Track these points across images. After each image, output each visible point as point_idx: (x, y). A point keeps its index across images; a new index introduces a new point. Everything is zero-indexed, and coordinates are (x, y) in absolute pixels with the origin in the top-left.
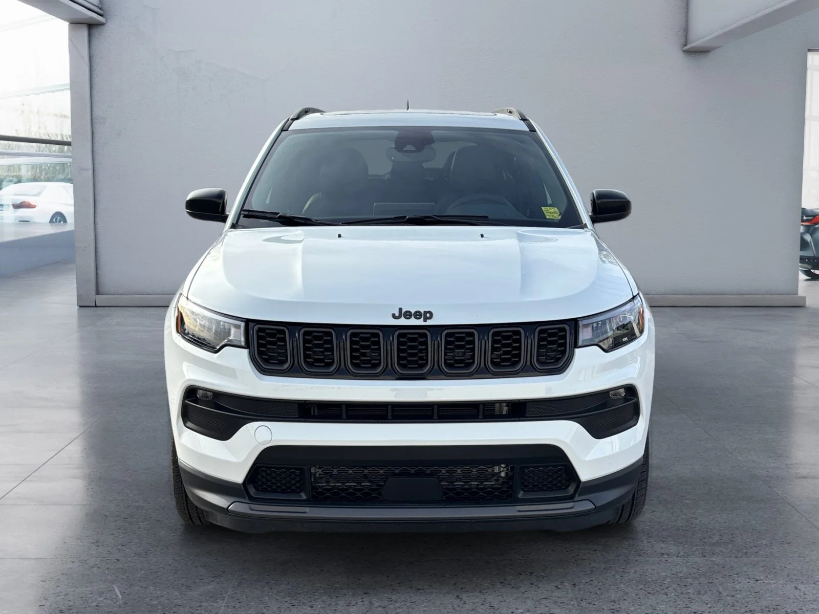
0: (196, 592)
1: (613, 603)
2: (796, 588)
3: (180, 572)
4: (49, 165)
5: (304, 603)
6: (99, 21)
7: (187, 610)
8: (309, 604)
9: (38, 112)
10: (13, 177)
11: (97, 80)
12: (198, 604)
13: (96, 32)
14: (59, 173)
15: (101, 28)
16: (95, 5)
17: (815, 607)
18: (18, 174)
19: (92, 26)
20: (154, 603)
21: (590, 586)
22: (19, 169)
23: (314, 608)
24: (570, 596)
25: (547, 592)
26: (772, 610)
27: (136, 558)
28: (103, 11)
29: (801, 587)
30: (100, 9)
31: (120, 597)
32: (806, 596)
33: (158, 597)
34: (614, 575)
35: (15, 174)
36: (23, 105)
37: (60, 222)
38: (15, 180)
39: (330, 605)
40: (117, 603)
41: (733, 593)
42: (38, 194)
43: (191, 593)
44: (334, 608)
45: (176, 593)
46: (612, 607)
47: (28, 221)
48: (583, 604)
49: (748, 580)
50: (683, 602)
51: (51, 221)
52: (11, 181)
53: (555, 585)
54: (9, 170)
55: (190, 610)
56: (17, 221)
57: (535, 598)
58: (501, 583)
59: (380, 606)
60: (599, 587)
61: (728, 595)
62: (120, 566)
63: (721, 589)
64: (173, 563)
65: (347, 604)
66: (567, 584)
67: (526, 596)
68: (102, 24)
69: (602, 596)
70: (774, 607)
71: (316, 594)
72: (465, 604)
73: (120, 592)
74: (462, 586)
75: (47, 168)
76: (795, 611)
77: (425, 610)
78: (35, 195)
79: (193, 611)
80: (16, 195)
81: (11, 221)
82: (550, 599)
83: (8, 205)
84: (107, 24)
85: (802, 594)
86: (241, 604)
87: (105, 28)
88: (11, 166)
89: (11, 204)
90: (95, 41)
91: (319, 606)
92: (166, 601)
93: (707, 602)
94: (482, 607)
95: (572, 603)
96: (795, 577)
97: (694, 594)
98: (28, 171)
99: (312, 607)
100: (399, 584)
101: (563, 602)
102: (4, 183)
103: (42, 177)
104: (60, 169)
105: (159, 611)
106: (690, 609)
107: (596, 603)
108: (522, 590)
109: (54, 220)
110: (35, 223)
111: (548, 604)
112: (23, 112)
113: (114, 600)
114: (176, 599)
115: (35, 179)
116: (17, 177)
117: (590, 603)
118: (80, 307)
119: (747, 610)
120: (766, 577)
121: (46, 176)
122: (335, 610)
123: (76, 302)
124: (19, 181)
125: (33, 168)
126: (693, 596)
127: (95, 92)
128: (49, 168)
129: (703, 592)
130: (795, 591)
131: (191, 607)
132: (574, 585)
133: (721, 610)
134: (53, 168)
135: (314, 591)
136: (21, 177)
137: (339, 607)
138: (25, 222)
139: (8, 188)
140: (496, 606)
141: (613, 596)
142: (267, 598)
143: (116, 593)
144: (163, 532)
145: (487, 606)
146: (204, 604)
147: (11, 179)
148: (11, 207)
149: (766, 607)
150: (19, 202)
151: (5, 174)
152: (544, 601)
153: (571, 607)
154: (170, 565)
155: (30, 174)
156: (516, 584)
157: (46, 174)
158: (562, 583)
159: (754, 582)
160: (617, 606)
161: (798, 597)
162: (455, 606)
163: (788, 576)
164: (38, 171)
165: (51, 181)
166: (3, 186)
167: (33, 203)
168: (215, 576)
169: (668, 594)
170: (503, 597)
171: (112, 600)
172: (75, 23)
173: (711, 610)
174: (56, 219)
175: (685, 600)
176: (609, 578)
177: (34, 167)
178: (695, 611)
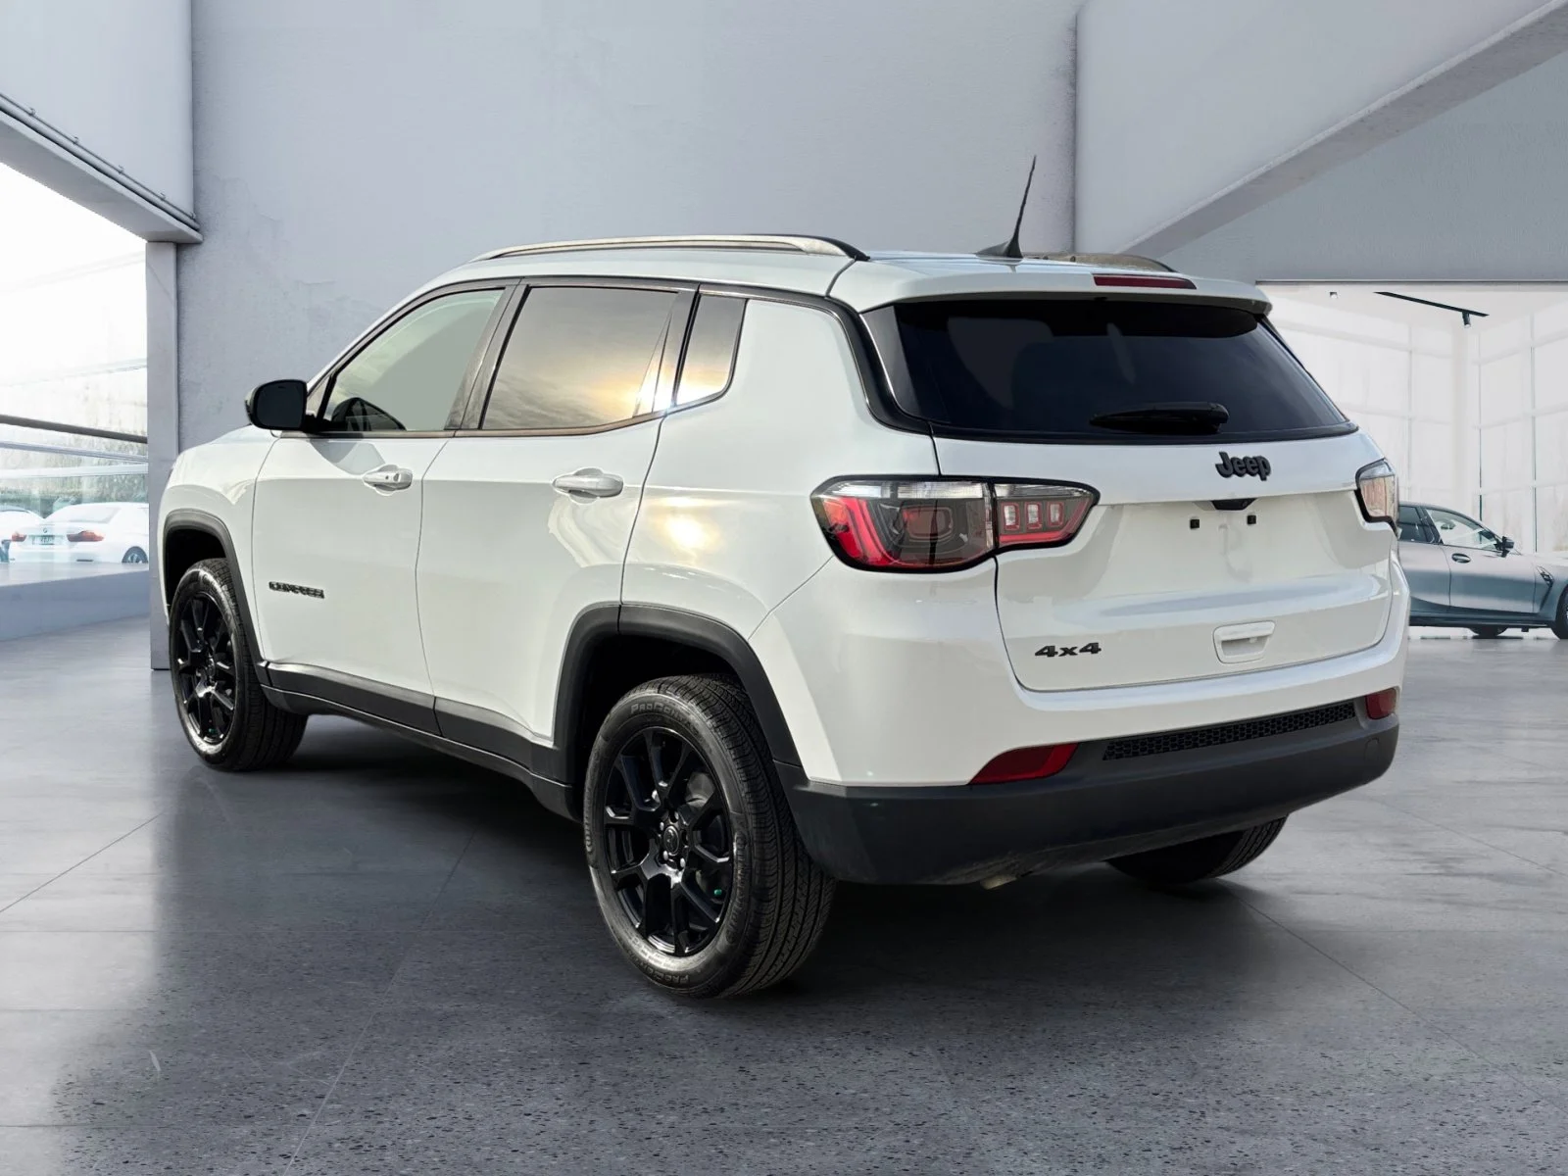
0: (292, 1062)
1: (1011, 1079)
2: (1324, 1056)
3: (266, 1031)
4: (123, 477)
5: (475, 1079)
6: (192, 238)
7: (271, 1090)
8: (485, 1080)
9: (108, 399)
10: (69, 494)
11: (187, 326)
12: (292, 1080)
13: (187, 255)
14: (138, 488)
15: (195, 249)
16: (187, 215)
17: (1363, 1085)
18: (77, 490)
19: (182, 246)
20: (217, 1078)
21: (968, 1053)
22: (80, 483)
23: (492, 1087)
24: (934, 1068)
25: (895, 1062)
26: (1288, 1089)
27: (194, 1010)
28: (198, 223)
29: (1330, 1053)
30: (195, 220)
31: (159, 1069)
32: (1343, 1068)
33: (223, 1069)
34: (1009, 1036)
35: (73, 490)
36: (88, 388)
37: (137, 561)
38: (73, 499)
39: (520, 1082)
40: (152, 1078)
41: (1217, 1063)
42: (106, 521)
43: (281, 1063)
44: (526, 1087)
45: (257, 1063)
46: (1010, 1086)
47: (91, 561)
48: (960, 1080)
49: (1240, 1044)
50: (1132, 1076)
51: (124, 561)
52: (66, 501)
53: (909, 1050)
54: (63, 485)
55: (277, 1089)
56: (75, 561)
57: (875, 1070)
58: (816, 1048)
59: (606, 1084)
60: (985, 1054)
61: (1208, 1067)
62: (166, 1022)
63: (1193, 1056)
64: (255, 1017)
65: (550, 1081)
66: (928, 1050)
67: (860, 1067)
68: (198, 243)
69: (991, 1068)
70: (1292, 1085)
71: (497, 1064)
72: (755, 1079)
73: (160, 1062)
74: (748, 1052)
75: (120, 481)
76: (1329, 1092)
77: (685, 1091)
78: (99, 522)
79: (281, 1092)
80: (72, 521)
81: (66, 560)
82: (901, 1073)
83: (62, 537)
84: (205, 243)
85: (1335, 1064)
86: (365, 1081)
87: (201, 249)
88: (66, 478)
89: (65, 534)
90: (185, 269)
91: (502, 1084)
92: (237, 1076)
93: (1173, 1077)
94: (784, 1084)
95: (940, 1078)
96: (1317, 1039)
97: (1149, 1065)
98: (92, 486)
99: (489, 1085)
100: (641, 1049)
101: (925, 1078)
102: (56, 504)
103: (113, 496)
104: (139, 483)
105: (223, 1091)
106: (1144, 1088)
107: (982, 1079)
108: (853, 1058)
109: (129, 558)
110: (100, 563)
111: (898, 1081)
112: (86, 399)
113: (148, 1075)
114: (254, 1073)
115: (102, 498)
116: (75, 494)
117: (971, 1079)
118: (156, 669)
119: (1246, 1090)
120: (1270, 1039)
121: (119, 494)
122: (529, 1090)
123: (149, 664)
124: (79, 502)
125: (99, 481)
126: (1147, 1067)
127: (185, 344)
128: (123, 482)
129: (1164, 1062)
130: (1322, 1060)
131: (279, 1085)
132: (942, 1050)
133: (1201, 1089)
134: (129, 481)
135: (494, 1059)
136: (81, 495)
137: (536, 1085)
138: (84, 561)
139: (61, 510)
140: (809, 1084)
141: (1010, 1069)
142: (412, 1071)
143: (152, 1064)
144: (245, 971)
145: (794, 1083)
146: (302, 1080)
147: (66, 497)
148: (66, 538)
149: (1276, 1085)
150: (77, 532)
151: (58, 491)
152: (891, 1076)
153: (940, 1085)
154: (250, 1021)
155: (94, 490)
156: (840, 1049)
157: (119, 490)
158: (921, 1048)
159: (1250, 1046)
160: (1017, 1083)
161: (1329, 1069)
162: (738, 1084)
163: (1306, 1036)
164: (107, 486)
165: (125, 500)
166: (54, 508)
167: (97, 534)
168: (326, 1038)
169: (1105, 1064)
170: (819, 1070)
171: (143, 1075)
172: (156, 241)
173: (1183, 1090)
174: (132, 558)
175: (1134, 1073)
176: (999, 1040)
177: (101, 479)
178: (1154, 1092)
